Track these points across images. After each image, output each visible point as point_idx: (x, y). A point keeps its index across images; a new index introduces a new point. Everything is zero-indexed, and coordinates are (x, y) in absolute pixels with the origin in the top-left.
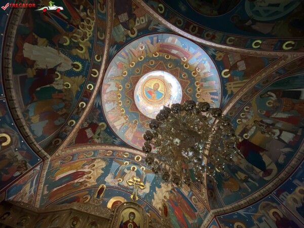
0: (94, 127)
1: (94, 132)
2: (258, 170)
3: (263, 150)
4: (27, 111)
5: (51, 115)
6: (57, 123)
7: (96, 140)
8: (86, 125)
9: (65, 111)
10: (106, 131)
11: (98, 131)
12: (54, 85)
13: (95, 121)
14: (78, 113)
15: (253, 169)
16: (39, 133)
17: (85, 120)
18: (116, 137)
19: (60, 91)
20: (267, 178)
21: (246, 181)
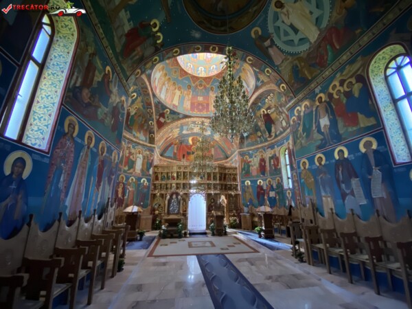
0: (162, 115)
1: (164, 117)
2: (267, 133)
3: (274, 123)
4: (134, 135)
5: (141, 127)
6: (145, 128)
7: (168, 121)
8: (158, 117)
9: (144, 120)
10: (170, 113)
11: (166, 116)
12: (132, 114)
13: (161, 112)
14: (151, 116)
15: (265, 132)
16: (144, 139)
17: (156, 115)
18: (179, 114)
19: (136, 114)
20: (269, 139)
21: (260, 137)
